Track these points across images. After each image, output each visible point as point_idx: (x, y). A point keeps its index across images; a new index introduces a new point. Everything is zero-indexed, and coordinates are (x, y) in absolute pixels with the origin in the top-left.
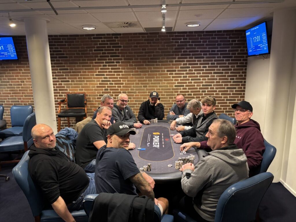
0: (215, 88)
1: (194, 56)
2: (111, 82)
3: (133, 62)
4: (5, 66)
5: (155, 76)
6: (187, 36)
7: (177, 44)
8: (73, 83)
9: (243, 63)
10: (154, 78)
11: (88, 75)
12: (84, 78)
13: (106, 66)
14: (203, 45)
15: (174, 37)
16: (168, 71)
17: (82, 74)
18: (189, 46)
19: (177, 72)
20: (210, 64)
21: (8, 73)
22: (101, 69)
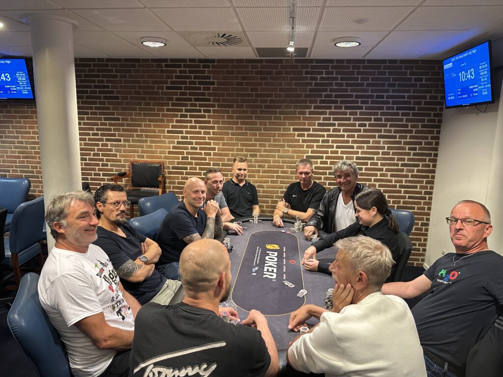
0: (379, 164)
1: (343, 105)
2: (194, 146)
3: (233, 112)
4: (12, 110)
5: (272, 138)
6: (333, 67)
7: (314, 82)
8: (127, 144)
9: (434, 121)
10: (269, 141)
11: (154, 131)
12: (146, 136)
13: (186, 116)
14: (362, 85)
15: (309, 70)
16: (294, 130)
17: (143, 128)
18: (335, 86)
19: (311, 132)
20: (373, 119)
21: (17, 122)
22: (177, 121)
